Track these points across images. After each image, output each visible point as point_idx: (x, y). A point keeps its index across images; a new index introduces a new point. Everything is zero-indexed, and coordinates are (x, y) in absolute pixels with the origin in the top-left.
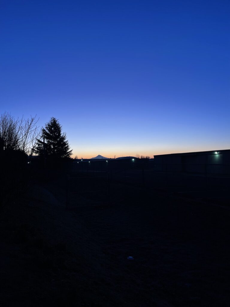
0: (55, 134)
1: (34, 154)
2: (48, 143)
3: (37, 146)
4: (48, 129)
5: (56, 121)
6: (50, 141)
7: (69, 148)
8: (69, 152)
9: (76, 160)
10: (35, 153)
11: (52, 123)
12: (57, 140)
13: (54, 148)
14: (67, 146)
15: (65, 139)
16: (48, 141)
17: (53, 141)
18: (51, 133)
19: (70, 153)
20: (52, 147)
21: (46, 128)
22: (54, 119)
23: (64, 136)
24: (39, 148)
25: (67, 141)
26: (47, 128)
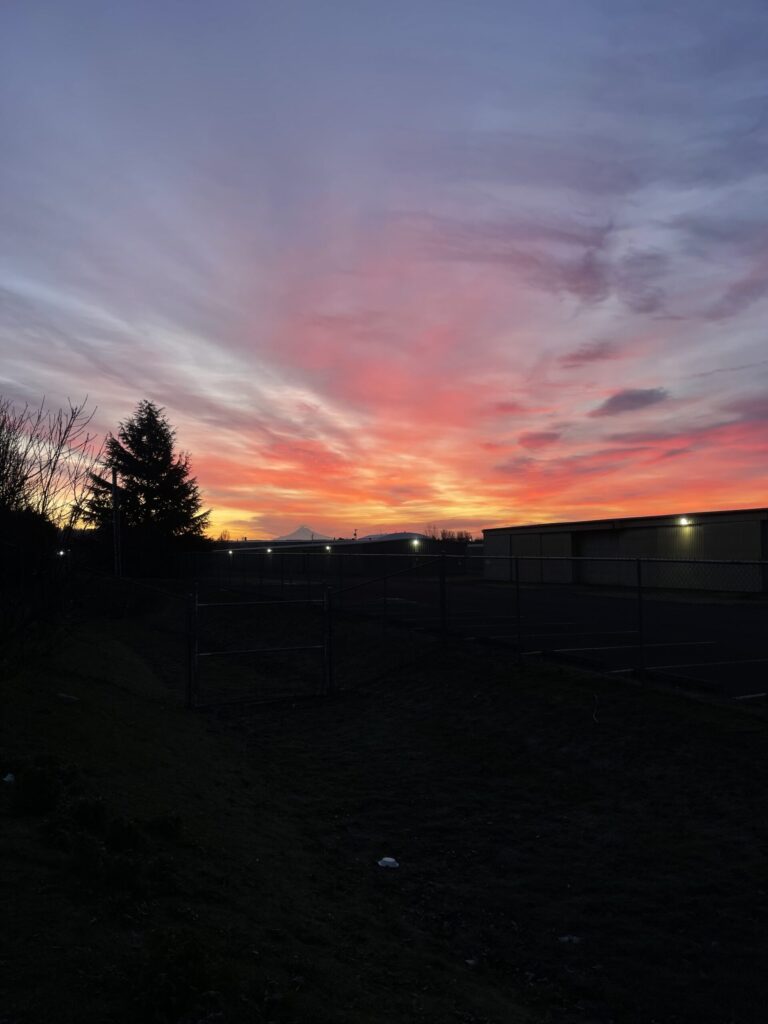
0: (151, 459)
1: (80, 525)
2: (128, 487)
3: (91, 497)
4: (130, 438)
5: (156, 413)
6: (135, 479)
7: (199, 503)
8: (198, 518)
9: (223, 544)
10: (85, 520)
11: (141, 419)
12: (158, 479)
13: (150, 504)
14: (194, 499)
15: (187, 474)
16: (129, 482)
17: (145, 482)
18: (138, 453)
19: (201, 522)
20: (143, 501)
21: (120, 435)
22: (148, 407)
23: (183, 463)
24: (99, 502)
25: (193, 481)
26: (124, 436)
